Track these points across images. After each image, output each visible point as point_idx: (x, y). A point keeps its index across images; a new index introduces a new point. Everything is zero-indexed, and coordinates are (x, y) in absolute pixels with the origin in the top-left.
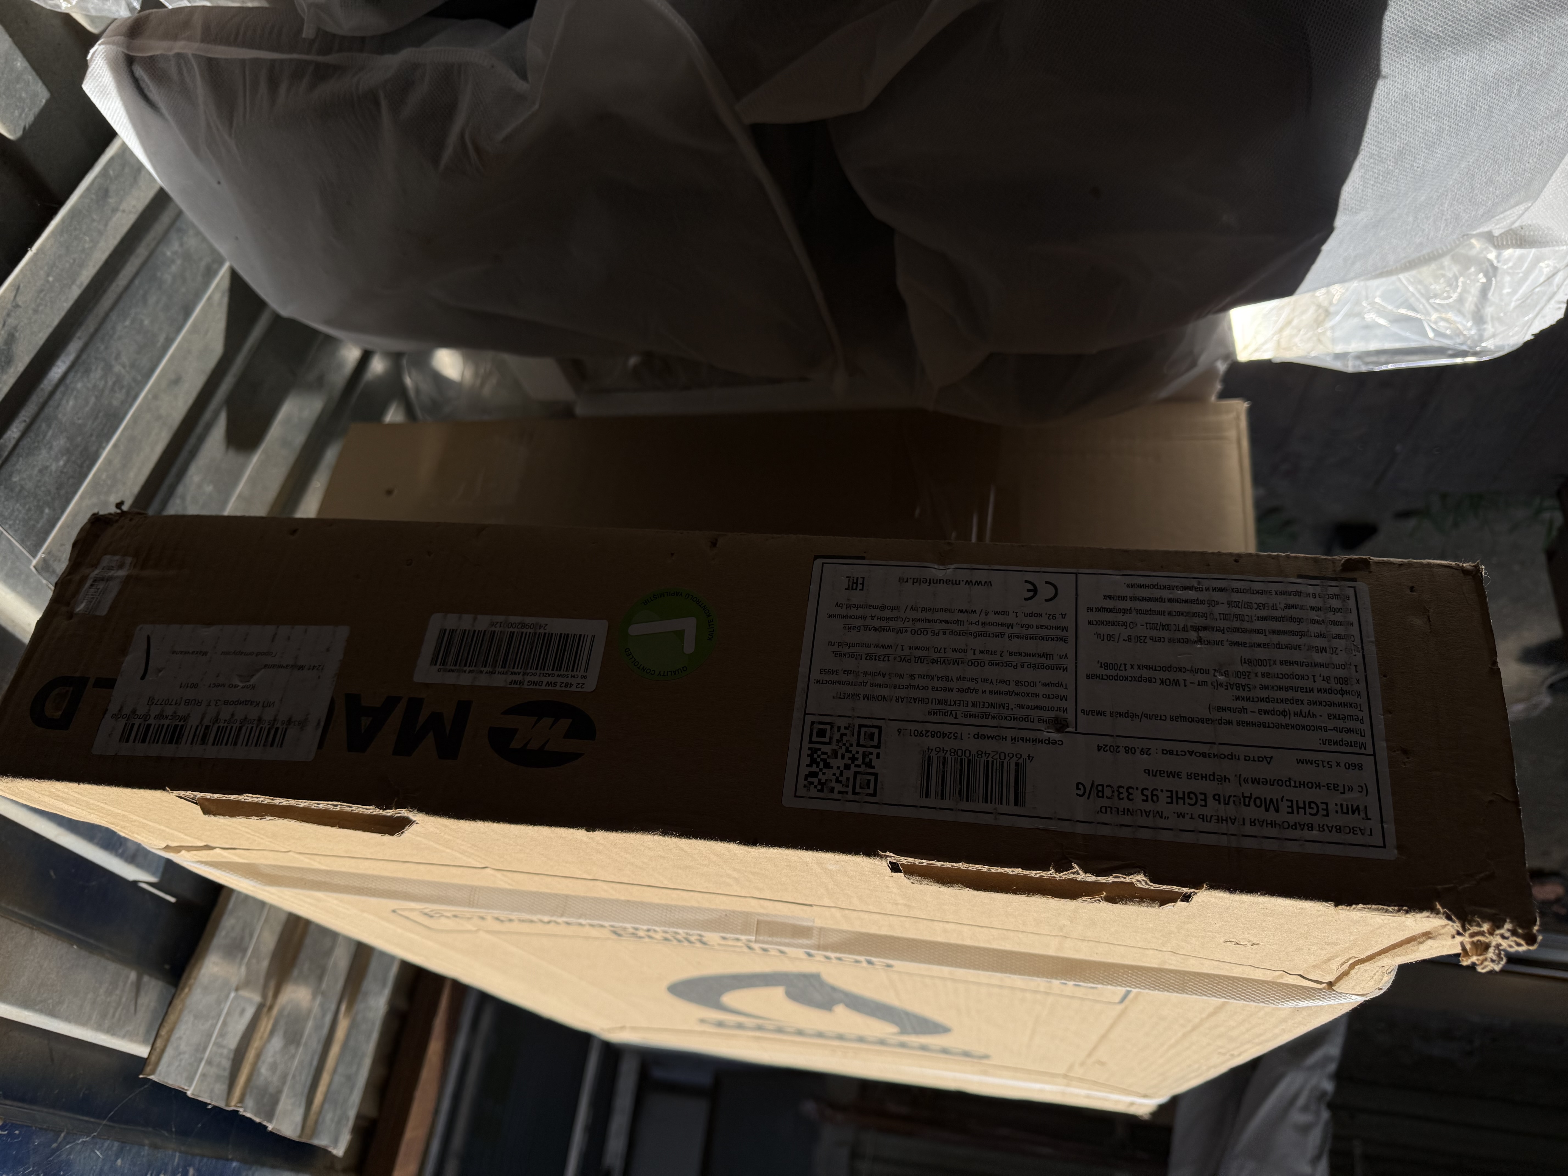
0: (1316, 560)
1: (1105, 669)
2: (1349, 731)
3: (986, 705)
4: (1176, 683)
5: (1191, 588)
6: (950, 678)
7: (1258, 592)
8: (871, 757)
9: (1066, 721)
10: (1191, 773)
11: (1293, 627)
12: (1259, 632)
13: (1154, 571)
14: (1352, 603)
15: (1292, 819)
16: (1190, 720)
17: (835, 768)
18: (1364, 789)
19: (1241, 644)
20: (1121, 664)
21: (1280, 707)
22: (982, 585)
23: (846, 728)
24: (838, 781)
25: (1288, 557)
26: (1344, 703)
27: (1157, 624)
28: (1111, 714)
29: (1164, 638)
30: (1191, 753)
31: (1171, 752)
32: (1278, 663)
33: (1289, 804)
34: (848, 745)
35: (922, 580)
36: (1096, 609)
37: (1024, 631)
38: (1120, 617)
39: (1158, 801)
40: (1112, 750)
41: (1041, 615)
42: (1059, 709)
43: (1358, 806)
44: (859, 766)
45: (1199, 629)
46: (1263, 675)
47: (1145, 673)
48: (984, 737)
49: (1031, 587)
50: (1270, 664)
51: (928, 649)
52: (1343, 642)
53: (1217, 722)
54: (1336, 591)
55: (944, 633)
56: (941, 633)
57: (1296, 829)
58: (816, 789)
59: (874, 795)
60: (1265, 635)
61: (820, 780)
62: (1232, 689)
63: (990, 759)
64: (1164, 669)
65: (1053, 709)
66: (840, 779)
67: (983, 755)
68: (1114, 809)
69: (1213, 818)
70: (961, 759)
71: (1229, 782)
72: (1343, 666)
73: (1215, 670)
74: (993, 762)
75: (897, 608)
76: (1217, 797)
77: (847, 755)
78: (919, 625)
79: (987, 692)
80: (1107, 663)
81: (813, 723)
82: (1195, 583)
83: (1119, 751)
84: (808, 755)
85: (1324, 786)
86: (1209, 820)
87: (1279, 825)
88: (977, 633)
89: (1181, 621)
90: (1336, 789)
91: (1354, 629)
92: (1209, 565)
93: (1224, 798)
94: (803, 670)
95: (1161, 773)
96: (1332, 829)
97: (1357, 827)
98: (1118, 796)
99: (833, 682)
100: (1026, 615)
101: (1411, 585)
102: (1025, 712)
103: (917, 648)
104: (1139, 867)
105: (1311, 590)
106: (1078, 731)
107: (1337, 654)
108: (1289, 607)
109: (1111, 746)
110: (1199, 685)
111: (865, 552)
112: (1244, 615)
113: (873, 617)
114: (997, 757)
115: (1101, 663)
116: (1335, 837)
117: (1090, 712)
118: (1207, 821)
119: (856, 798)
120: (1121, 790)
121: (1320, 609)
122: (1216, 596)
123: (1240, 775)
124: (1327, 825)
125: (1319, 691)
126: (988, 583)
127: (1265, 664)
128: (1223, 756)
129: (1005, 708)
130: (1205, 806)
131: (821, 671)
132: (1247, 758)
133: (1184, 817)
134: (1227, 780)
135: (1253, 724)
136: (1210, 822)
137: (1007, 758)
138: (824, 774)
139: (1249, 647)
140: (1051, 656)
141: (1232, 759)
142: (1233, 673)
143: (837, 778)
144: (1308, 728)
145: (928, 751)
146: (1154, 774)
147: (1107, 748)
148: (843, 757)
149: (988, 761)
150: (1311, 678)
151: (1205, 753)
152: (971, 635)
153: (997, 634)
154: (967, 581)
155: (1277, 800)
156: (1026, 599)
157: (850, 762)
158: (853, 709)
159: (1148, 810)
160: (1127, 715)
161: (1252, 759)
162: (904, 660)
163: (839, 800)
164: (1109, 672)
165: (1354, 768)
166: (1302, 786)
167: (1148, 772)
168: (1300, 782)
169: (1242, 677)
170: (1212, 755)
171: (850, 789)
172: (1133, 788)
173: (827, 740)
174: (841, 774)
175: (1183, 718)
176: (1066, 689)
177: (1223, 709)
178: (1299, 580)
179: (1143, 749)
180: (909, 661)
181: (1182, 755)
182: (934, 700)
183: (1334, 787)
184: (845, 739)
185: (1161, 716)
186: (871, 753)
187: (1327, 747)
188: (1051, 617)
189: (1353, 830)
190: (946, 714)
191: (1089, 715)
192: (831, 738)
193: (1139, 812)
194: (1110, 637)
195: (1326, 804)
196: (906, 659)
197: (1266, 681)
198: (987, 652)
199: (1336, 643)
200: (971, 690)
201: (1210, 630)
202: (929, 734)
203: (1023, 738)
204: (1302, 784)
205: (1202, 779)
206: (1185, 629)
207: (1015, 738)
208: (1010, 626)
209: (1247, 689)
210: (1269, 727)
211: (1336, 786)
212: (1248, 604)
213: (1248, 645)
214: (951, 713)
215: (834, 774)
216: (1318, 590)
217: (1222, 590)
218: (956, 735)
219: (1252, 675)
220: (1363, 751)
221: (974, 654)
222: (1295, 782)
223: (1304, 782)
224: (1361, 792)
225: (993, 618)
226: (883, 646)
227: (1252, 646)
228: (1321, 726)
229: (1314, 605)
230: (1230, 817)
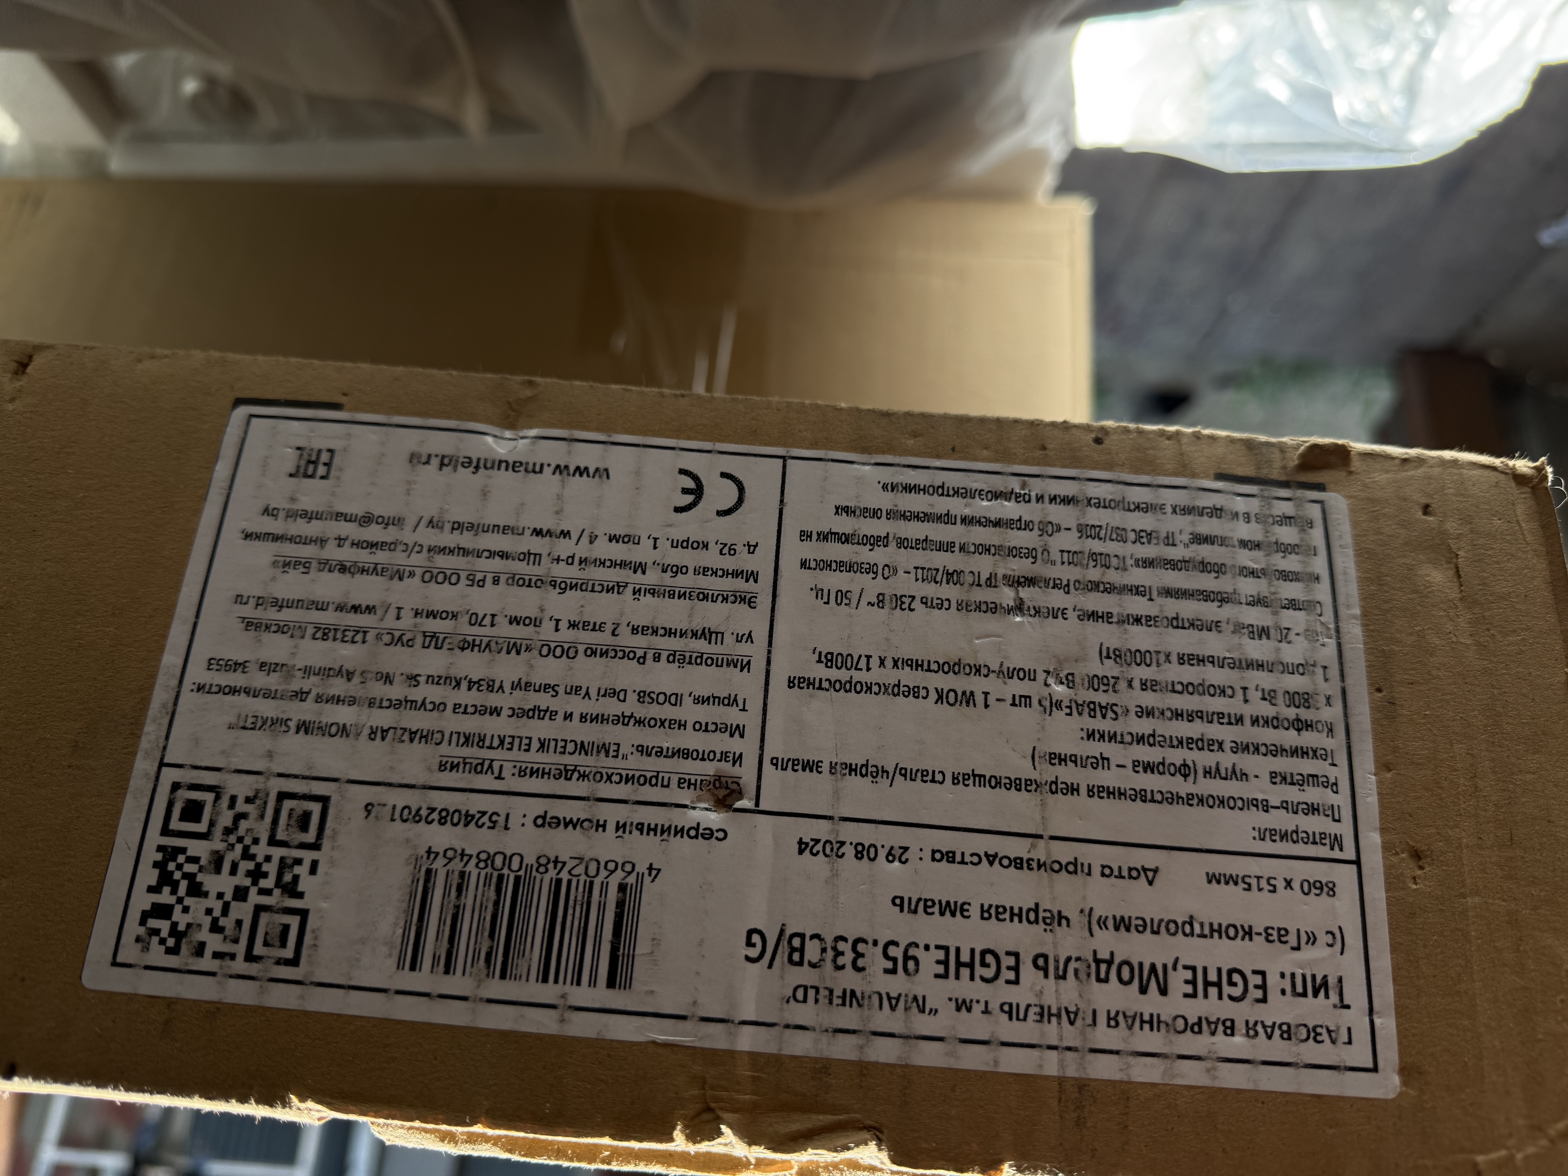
0: (1249, 445)
1: (827, 666)
2: (1313, 809)
3: (570, 747)
4: (968, 698)
5: (1007, 495)
6: (497, 685)
7: (1138, 507)
8: (297, 870)
9: (739, 785)
10: (990, 906)
11: (1207, 582)
12: (1137, 591)
13: (938, 457)
14: (1317, 535)
15: (1194, 1009)
16: (993, 784)
17: (213, 895)
18: (1338, 938)
19: (1102, 617)
20: (860, 656)
21: (1177, 756)
22: (588, 476)
23: (248, 800)
24: (216, 928)
25: (1197, 436)
26: (1302, 748)
27: (937, 570)
28: (832, 767)
29: (948, 600)
30: (991, 859)
31: (949, 857)
32: (1174, 658)
33: (1189, 975)
34: (248, 841)
35: (461, 460)
36: (819, 534)
37: (667, 579)
38: (864, 554)
39: (917, 971)
40: (828, 851)
41: (706, 546)
42: (724, 756)
43: (1325, 977)
44: (267, 892)
45: (1019, 583)
46: (1144, 686)
47: (909, 677)
48: (557, 822)
49: (690, 484)
50: (1158, 660)
51: (455, 616)
52: (1300, 615)
53: (1047, 787)
54: (1287, 508)
55: (496, 581)
56: (489, 580)
57: (1200, 1032)
58: (163, 948)
59: (294, 962)
60: (1151, 599)
61: (174, 925)
62: (1080, 714)
63: (564, 876)
64: (946, 668)
65: (712, 757)
66: (222, 922)
67: (551, 866)
68: (823, 993)
69: (1033, 1010)
70: (501, 877)
71: (1068, 926)
72: (1301, 669)
73: (1048, 672)
74: (569, 882)
75: (397, 522)
76: (1041, 962)
77: (246, 866)
78: (443, 561)
79: (576, 717)
80: (832, 654)
81: (176, 786)
82: (1015, 484)
83: (843, 854)
84: (156, 865)
85: (1260, 934)
86: (1021, 1016)
87: (1167, 1025)
88: (568, 581)
89: (984, 565)
90: (1283, 939)
91: (1322, 593)
92: (1044, 448)
93: (1057, 961)
94: (171, 659)
95: (927, 905)
96: (1273, 1032)
97: (1321, 1026)
98: (834, 961)
99: (234, 691)
100: (675, 544)
101: (1424, 501)
102: (652, 764)
103: (432, 614)
104: (868, 1128)
105: (1240, 505)
106: (762, 807)
107: (1289, 642)
108: (1199, 539)
109: (827, 842)
110: (1014, 704)
111: (345, 395)
112: (1109, 555)
113: (340, 541)
114: (580, 870)
115: (820, 653)
116: (1278, 1049)
117: (790, 763)
118: (1018, 1019)
119: (253, 969)
120: (841, 946)
121: (1257, 546)
122: (1058, 514)
123: (1091, 909)
124: (1262, 1022)
125: (1255, 721)
126: (603, 473)
127: (1148, 661)
128: (1056, 867)
129: (611, 753)
130: (1017, 982)
131: (210, 664)
132: (1107, 871)
133: (969, 1010)
134: (1064, 922)
135: (1121, 794)
136: (1025, 1019)
137: (603, 873)
138: (186, 910)
139: (1118, 623)
140: (720, 635)
141: (1076, 872)
142: (1083, 680)
143: (215, 920)
144: (1232, 804)
145: (428, 858)
146: (913, 907)
147: (819, 847)
148: (233, 871)
149: (559, 882)
150: (1240, 694)
151: (1021, 859)
152: (554, 586)
153: (611, 585)
154: (558, 467)
155: (1165, 966)
156: (678, 510)
157: (248, 882)
158: (270, 755)
159: (894, 994)
160: (864, 772)
161: (1116, 873)
162: (398, 640)
163: (213, 974)
164: (834, 674)
165: (1318, 892)
166: (1216, 935)
167: (898, 902)
168: (1211, 925)
169: (1103, 688)
170: (1034, 865)
171: (240, 949)
172: (865, 941)
173: (201, 827)
174: (225, 912)
175: (979, 779)
176: (744, 710)
177: (1061, 760)
178: (1219, 485)
179: (892, 848)
180: (410, 643)
181: (972, 863)
182: (455, 736)
183: (1280, 936)
184: (243, 825)
185: (934, 772)
186: (298, 862)
187: (1267, 847)
188: (726, 550)
189: (1314, 1034)
190: (479, 768)
191: (786, 769)
192: (212, 824)
193: (875, 999)
194: (842, 597)
195: (1263, 974)
196: (405, 638)
197: (1149, 699)
198: (586, 624)
199: (1289, 618)
200: (540, 711)
201: (1042, 584)
202: (435, 816)
203: (642, 824)
204: (1217, 931)
205: (1012, 920)
206: (991, 582)
207: (624, 825)
208: (640, 568)
209: (1110, 714)
210: (1153, 800)
211: (1283, 932)
212: (1119, 532)
213: (1115, 619)
214: (490, 767)
215: (209, 912)
216: (1254, 506)
217: (1067, 501)
218: (494, 818)
219: (1122, 685)
220: (1337, 854)
221: (557, 630)
222: (1202, 925)
223: (1220, 925)
224: (1331, 946)
225: (604, 549)
226: (356, 609)
227: (1124, 621)
228: (1257, 800)
229: (1246, 538)
230: (1066, 1009)
